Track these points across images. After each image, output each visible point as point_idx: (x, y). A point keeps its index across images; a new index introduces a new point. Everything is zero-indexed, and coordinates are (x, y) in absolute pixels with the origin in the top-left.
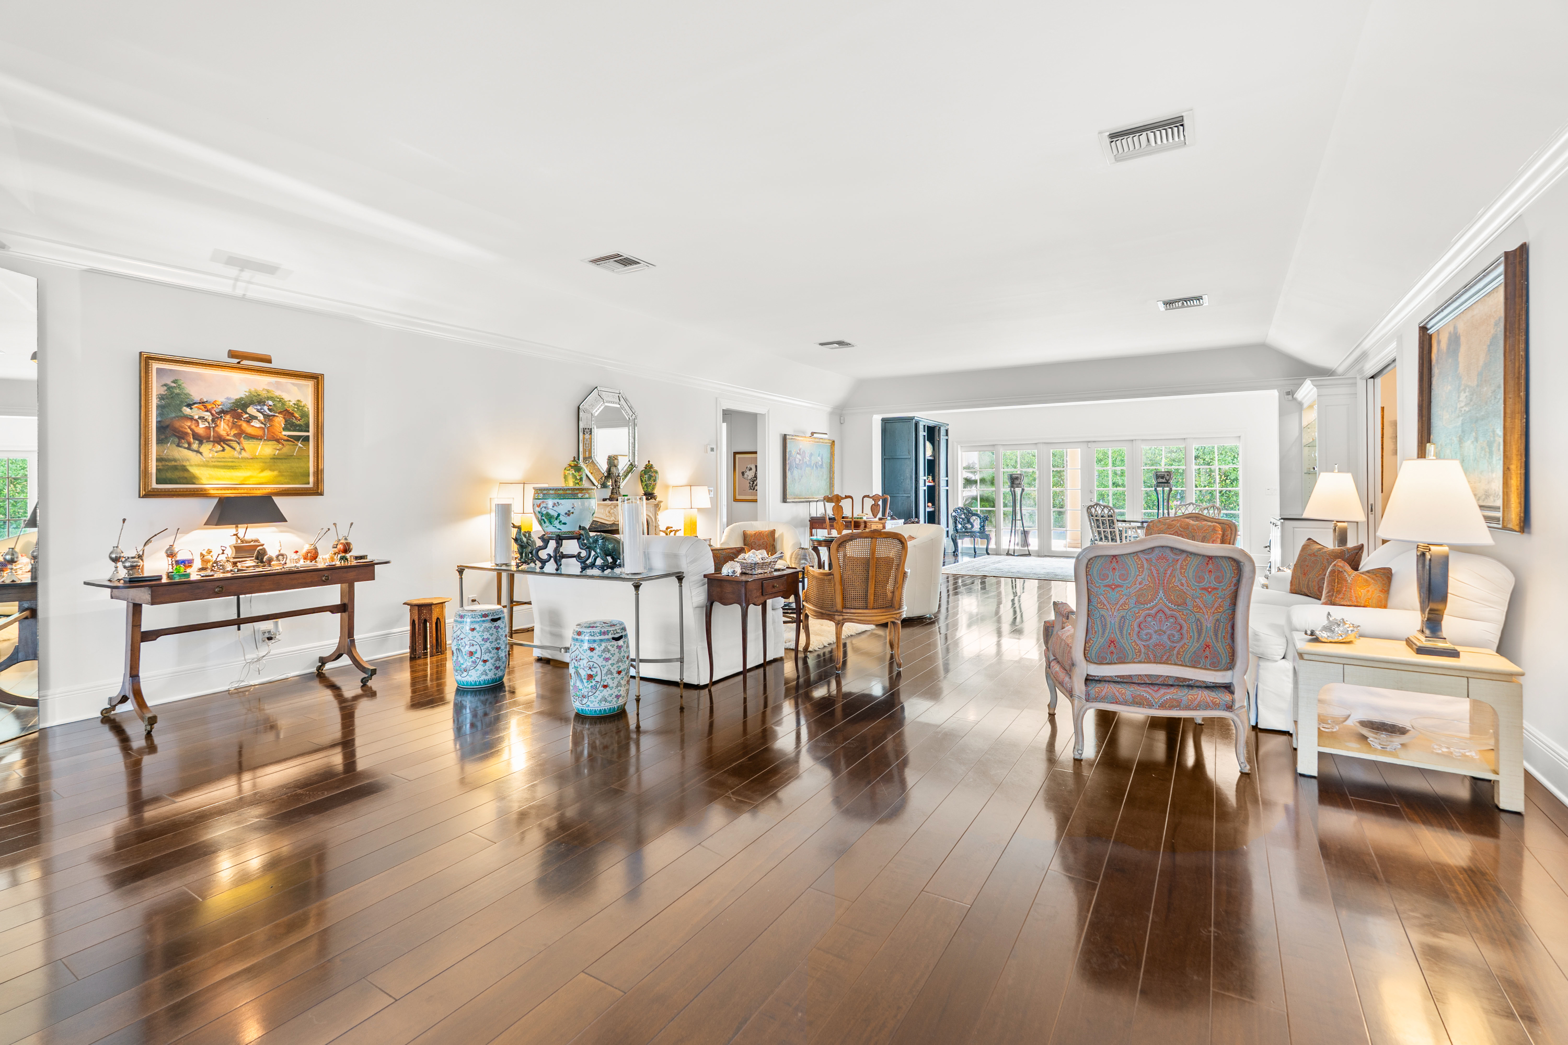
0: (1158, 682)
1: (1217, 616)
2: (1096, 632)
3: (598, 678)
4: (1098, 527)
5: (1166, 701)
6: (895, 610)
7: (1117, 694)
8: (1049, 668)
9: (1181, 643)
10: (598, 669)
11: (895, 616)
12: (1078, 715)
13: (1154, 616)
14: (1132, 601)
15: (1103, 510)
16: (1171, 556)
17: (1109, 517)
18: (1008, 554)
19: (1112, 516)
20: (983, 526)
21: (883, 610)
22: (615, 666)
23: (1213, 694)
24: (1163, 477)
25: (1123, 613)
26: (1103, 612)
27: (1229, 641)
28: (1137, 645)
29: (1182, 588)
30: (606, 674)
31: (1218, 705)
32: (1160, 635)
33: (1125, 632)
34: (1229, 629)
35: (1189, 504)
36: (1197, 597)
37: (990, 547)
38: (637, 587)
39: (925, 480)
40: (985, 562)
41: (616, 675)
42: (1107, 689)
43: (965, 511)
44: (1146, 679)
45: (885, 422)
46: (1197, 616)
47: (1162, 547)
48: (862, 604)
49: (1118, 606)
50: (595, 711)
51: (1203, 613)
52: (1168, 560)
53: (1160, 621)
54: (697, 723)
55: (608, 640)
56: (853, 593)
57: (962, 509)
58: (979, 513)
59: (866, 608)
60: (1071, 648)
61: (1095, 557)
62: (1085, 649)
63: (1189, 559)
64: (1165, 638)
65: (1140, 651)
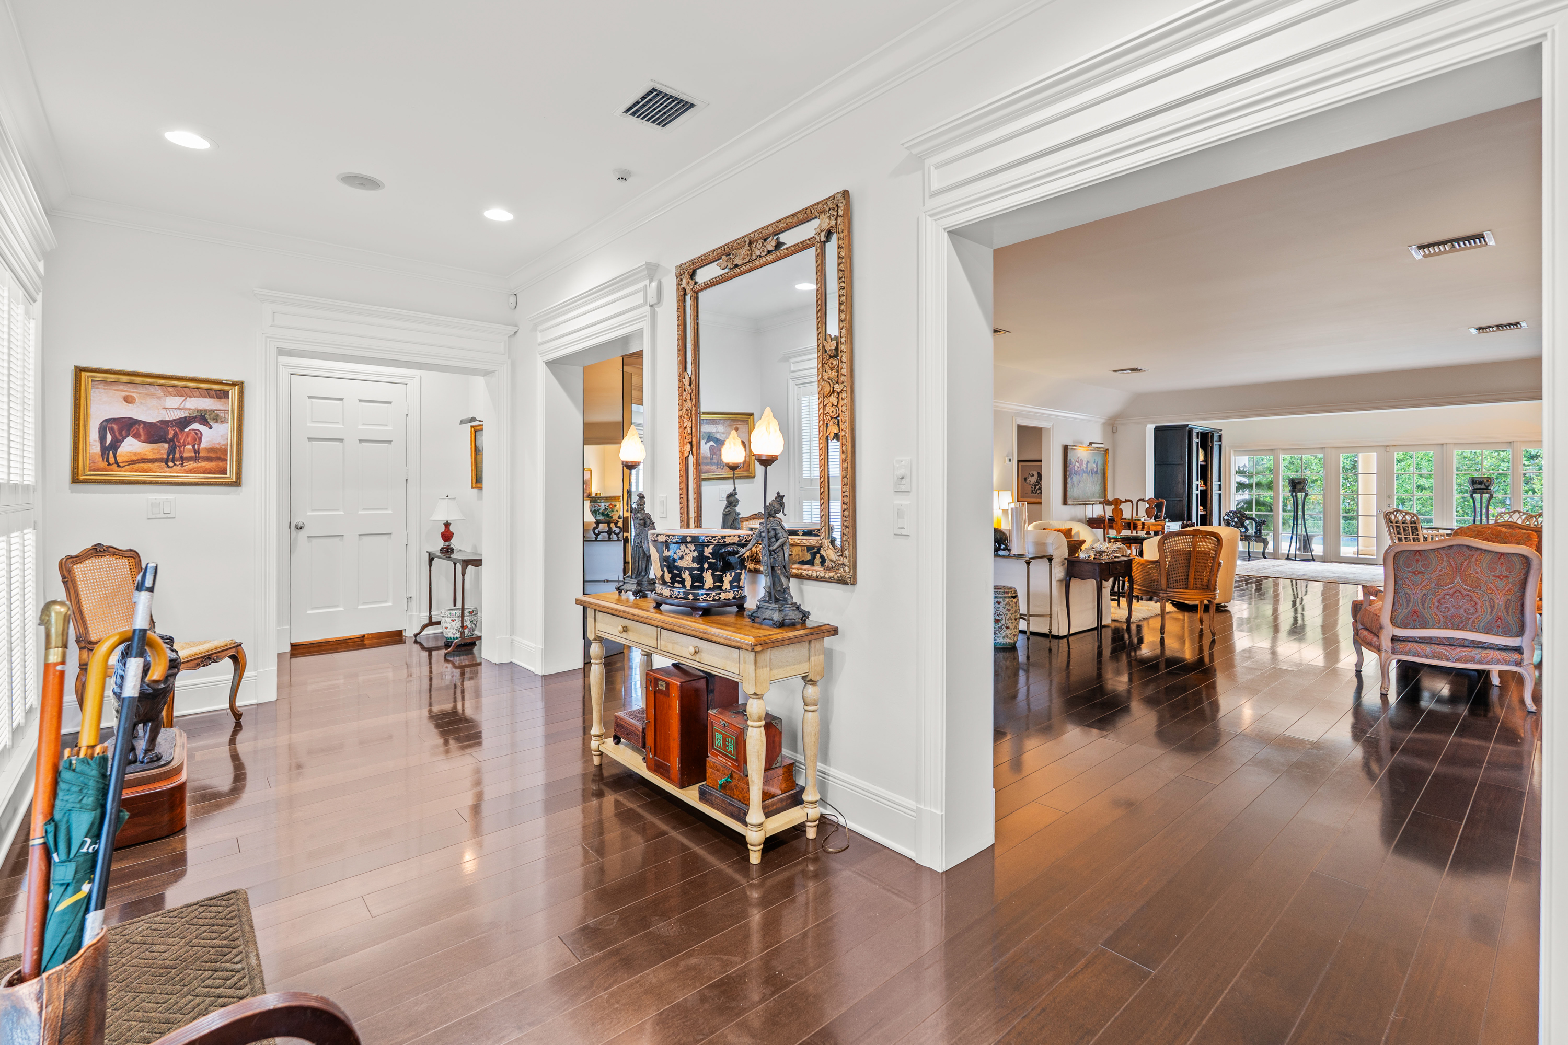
0: (1455, 644)
1: (1507, 597)
2: (1401, 605)
3: (1003, 622)
4: (1399, 533)
5: (1462, 657)
6: (1211, 592)
7: (1419, 650)
8: (1357, 635)
9: (1476, 615)
10: (1003, 616)
11: (1210, 596)
12: (1385, 663)
13: (1452, 595)
14: (1432, 585)
15: (1404, 516)
16: (1467, 552)
17: (1411, 523)
18: (1288, 558)
19: (1415, 523)
20: (1260, 530)
21: (1198, 591)
22: (1013, 615)
23: (1504, 654)
24: (1481, 483)
25: (1424, 592)
26: (1407, 591)
27: (1519, 615)
28: (1437, 615)
29: (1476, 575)
30: (1008, 620)
31: (1509, 661)
32: (1457, 608)
33: (1426, 605)
34: (1519, 606)
35: (1515, 512)
36: (1490, 582)
37: (1267, 551)
38: (1028, 563)
39: (1198, 485)
40: (1263, 565)
41: (1014, 621)
42: (1409, 646)
43: (1239, 515)
44: (1445, 641)
45: (1158, 430)
46: (1490, 596)
47: (1460, 545)
48: (1183, 585)
49: (1420, 587)
50: (1000, 644)
51: (1496, 594)
52: (1464, 555)
53: (1457, 599)
54: (1060, 660)
55: (1009, 597)
56: (1175, 577)
57: (1235, 513)
58: (1254, 516)
59: (1187, 589)
60: (1379, 616)
61: (1401, 551)
62: (1391, 617)
63: (1483, 555)
64: (1462, 611)
65: (1439, 620)
